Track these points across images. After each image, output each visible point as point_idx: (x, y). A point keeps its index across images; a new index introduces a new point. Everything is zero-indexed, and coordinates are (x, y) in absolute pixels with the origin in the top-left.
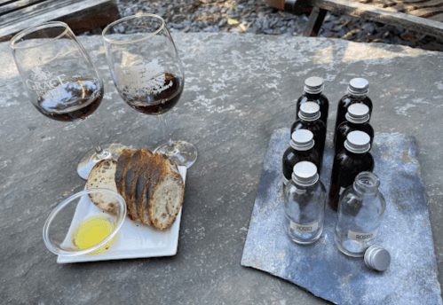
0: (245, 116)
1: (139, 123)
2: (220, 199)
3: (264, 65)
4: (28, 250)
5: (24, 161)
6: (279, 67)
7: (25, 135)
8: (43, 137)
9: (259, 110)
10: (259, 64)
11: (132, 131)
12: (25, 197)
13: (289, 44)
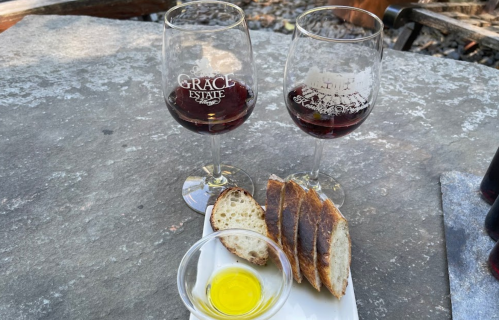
0: (394, 149)
1: (252, 142)
2: (394, 260)
3: (398, 87)
4: (136, 305)
5: (106, 176)
6: (419, 90)
7: (100, 140)
8: (125, 146)
9: (410, 142)
10: (391, 84)
11: (245, 152)
12: (116, 227)
13: (423, 63)
